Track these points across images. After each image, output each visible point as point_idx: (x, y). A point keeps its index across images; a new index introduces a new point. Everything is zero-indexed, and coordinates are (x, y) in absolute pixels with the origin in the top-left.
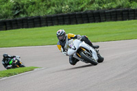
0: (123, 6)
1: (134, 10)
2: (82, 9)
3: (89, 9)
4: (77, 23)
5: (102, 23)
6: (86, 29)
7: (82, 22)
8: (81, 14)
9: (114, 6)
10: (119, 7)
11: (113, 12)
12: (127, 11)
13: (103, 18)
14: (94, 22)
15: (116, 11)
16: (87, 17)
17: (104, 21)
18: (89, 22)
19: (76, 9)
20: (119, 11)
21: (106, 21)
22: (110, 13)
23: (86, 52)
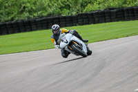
0: (53, 13)
1: (65, 17)
2: (12, 19)
3: (20, 19)
4: (8, 34)
5: (34, 32)
6: (17, 38)
7: (13, 32)
8: (11, 24)
9: (45, 14)
10: (50, 15)
11: (44, 20)
12: (58, 18)
13: (34, 27)
14: (26, 31)
15: (47, 19)
16: (18, 26)
17: (35, 30)
18: (20, 32)
19: (6, 19)
20: (50, 19)
21: (37, 30)
22: (41, 21)
23: (77, 45)
